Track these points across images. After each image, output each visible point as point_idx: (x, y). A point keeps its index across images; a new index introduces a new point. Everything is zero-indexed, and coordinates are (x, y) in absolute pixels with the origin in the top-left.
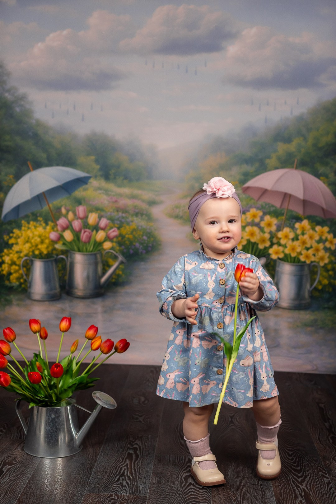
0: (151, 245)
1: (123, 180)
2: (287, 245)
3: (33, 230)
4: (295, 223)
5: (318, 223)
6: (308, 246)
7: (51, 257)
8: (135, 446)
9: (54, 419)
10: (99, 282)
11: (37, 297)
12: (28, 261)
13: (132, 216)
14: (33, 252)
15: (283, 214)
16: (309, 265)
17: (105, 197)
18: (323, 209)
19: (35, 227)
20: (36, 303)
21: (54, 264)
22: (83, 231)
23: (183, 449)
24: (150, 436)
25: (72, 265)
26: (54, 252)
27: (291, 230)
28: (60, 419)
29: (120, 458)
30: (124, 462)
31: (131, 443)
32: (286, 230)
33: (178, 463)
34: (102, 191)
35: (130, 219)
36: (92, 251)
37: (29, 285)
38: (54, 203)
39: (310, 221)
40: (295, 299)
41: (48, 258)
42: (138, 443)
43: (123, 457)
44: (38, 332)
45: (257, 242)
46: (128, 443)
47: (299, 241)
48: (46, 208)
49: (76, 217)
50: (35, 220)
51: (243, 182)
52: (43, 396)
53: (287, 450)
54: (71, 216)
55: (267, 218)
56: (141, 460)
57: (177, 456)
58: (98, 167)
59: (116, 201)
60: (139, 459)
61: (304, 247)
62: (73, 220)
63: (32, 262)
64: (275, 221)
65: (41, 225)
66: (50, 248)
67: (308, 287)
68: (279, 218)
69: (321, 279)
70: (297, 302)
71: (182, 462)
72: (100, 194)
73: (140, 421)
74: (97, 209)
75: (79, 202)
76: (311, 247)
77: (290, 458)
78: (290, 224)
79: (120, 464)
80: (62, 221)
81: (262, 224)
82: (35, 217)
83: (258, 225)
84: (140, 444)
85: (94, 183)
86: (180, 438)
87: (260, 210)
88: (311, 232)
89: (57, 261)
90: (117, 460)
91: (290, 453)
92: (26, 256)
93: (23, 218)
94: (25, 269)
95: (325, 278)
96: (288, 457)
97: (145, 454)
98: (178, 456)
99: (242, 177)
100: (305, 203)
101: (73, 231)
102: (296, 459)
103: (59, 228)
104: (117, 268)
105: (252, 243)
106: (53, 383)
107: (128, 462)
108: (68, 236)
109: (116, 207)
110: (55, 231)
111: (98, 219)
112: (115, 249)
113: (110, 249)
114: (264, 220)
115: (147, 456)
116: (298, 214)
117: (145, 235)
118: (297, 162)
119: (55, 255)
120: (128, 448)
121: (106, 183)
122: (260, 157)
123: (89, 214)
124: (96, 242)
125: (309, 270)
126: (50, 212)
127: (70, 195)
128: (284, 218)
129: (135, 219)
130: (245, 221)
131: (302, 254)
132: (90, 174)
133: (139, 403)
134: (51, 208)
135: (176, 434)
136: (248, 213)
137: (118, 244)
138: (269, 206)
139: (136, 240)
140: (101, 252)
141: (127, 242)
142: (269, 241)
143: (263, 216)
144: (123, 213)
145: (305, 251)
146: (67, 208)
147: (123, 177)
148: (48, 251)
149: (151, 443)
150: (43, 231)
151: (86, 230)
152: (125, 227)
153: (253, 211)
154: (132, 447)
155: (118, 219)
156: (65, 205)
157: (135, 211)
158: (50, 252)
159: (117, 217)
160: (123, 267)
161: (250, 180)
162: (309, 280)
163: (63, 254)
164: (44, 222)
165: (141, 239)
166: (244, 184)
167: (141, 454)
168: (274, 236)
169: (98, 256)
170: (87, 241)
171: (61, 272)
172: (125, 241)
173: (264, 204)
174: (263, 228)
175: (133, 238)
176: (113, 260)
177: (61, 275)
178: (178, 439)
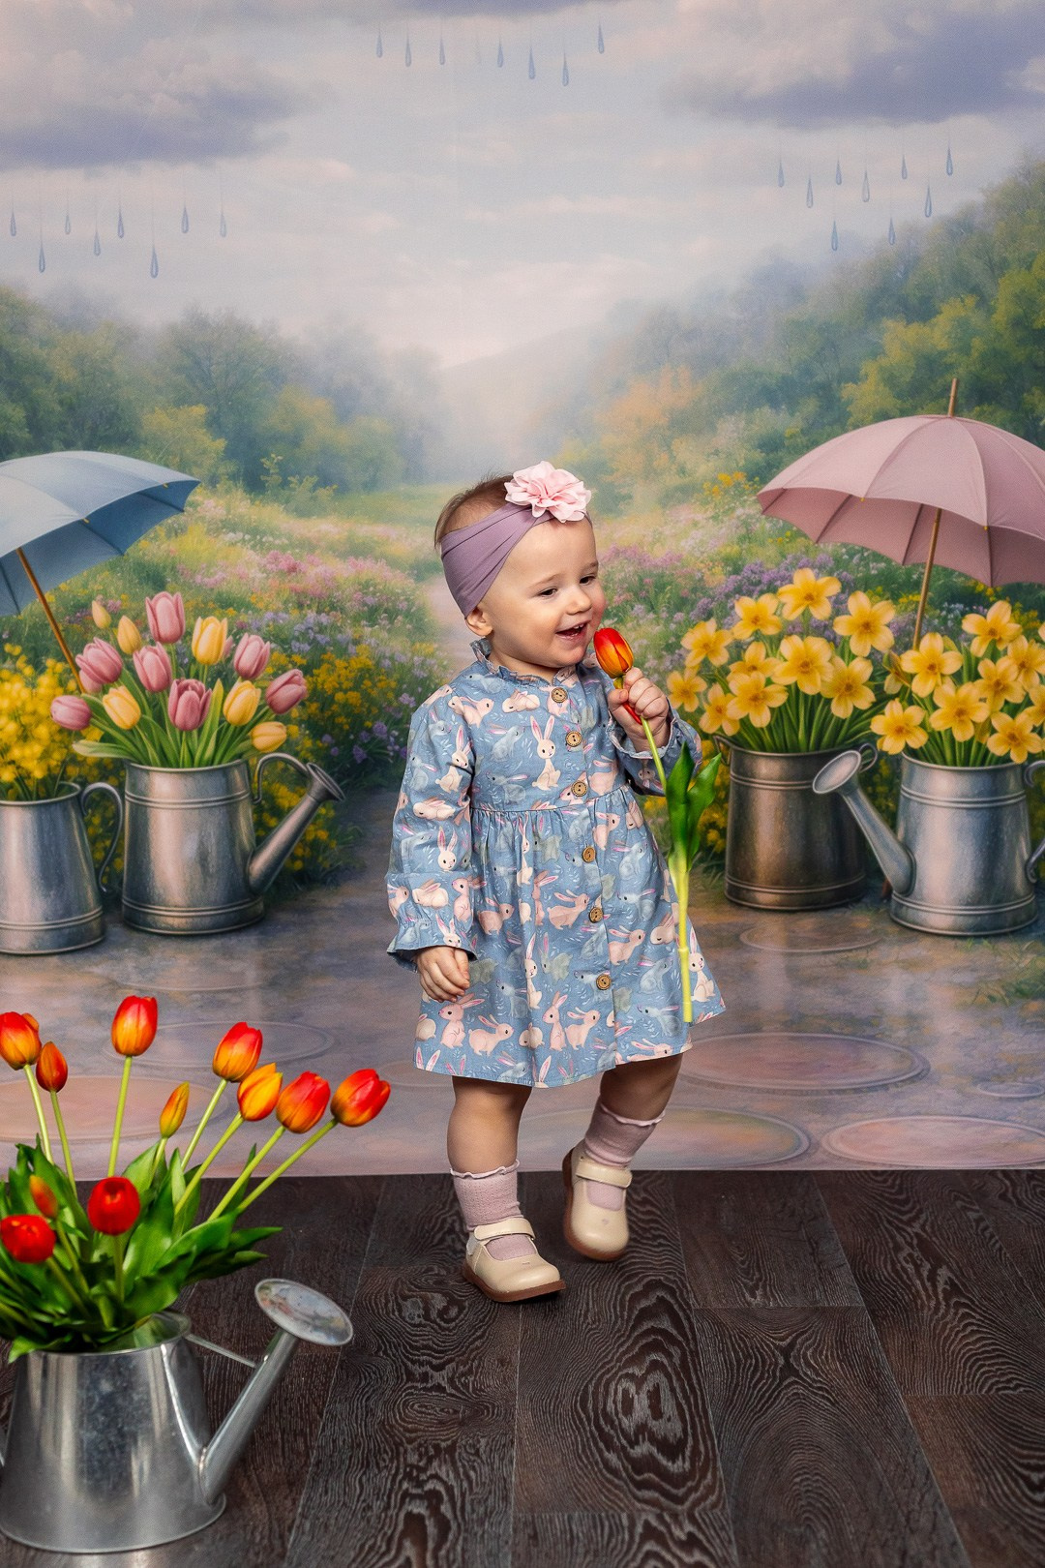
1: (315, 488)
2: (938, 700)
4: (963, 614)
6: (1016, 698)
7: (60, 790)
8: (429, 1486)
9: (109, 1399)
10: (246, 875)
11: (15, 942)
13: (356, 620)
15: (916, 586)
16: (1023, 767)
17: (249, 554)
20: (12, 963)
21: (73, 814)
22: (174, 688)
23: (617, 1487)
24: (483, 1441)
25: (141, 814)
26: (73, 771)
27: (951, 643)
28: (132, 1399)
29: (379, 1538)
30: (393, 1552)
31: (415, 1473)
32: (932, 643)
33: (608, 1543)
34: (240, 535)
35: (350, 632)
36: (211, 762)
38: (63, 586)
40: (975, 899)
41: (47, 796)
42: (444, 1476)
43: (389, 1532)
44: (31, 1063)
45: (826, 694)
46: (400, 1477)
47: (979, 682)
48: (31, 609)
49: (148, 635)
51: (761, 473)
52: (62, 1311)
54: (126, 631)
55: (859, 603)
56: (460, 1542)
57: (600, 1516)
58: (221, 444)
59: (293, 569)
60: (451, 1537)
61: (1001, 704)
62: (136, 648)
64: (886, 613)
65: (16, 671)
66: (57, 757)
67: (1022, 851)
68: (903, 600)
70: (983, 910)
71: (623, 1539)
72: (233, 544)
73: (439, 1388)
74: (225, 603)
75: (155, 579)
76: (1028, 703)
78: (945, 621)
79: (377, 1562)
80: (95, 655)
81: (841, 627)
83: (824, 630)
85: (207, 504)
86: (601, 1445)
87: (830, 574)
88: (1023, 643)
89: (83, 804)
90: (367, 1547)
91: (1036, 1477)
97: (475, 1516)
98: (603, 1514)
99: (759, 456)
100: (995, 538)
101: (138, 688)
103: (86, 680)
104: (309, 817)
105: (806, 696)
106: (101, 1256)
107: (410, 1550)
108: (121, 707)
109: (293, 590)
110: (72, 693)
111: (231, 637)
112: (299, 748)
113: (280, 750)
114: (847, 612)
115: (482, 1524)
116: (971, 583)
117: (406, 691)
118: (956, 393)
119: (75, 781)
120: (406, 1494)
121: (253, 501)
122: (820, 378)
123: (195, 620)
124: (225, 724)
125: (1024, 786)
126: (49, 621)
127: (122, 554)
128: (920, 598)
129: (368, 630)
130: (776, 618)
131: (993, 731)
132: (192, 475)
133: (427, 1316)
134: (53, 609)
135: (584, 1429)
136: (785, 588)
137: (307, 728)
138: (862, 559)
139: (375, 711)
140: (247, 762)
141: (342, 720)
142: (869, 687)
143: (843, 597)
144: (319, 612)
145: (1006, 717)
146: (110, 602)
147: (315, 479)
148: (49, 769)
149: (493, 1469)
150: (25, 693)
151: (185, 681)
152: (332, 664)
153: (804, 578)
154: (418, 1491)
155: (304, 634)
156: (106, 594)
157: (365, 604)
158: (57, 772)
159: (300, 627)
160: (332, 813)
161: (787, 465)
162: (1026, 826)
163: (103, 778)
164: (28, 662)
165: (395, 704)
166: (764, 481)
167: (456, 1517)
168: (888, 668)
169: (237, 776)
170: (190, 724)
171: (100, 845)
172: (333, 716)
173: (844, 550)
174: (846, 640)
175: (362, 705)
176: (294, 791)
177: (100, 855)
178: (593, 1448)
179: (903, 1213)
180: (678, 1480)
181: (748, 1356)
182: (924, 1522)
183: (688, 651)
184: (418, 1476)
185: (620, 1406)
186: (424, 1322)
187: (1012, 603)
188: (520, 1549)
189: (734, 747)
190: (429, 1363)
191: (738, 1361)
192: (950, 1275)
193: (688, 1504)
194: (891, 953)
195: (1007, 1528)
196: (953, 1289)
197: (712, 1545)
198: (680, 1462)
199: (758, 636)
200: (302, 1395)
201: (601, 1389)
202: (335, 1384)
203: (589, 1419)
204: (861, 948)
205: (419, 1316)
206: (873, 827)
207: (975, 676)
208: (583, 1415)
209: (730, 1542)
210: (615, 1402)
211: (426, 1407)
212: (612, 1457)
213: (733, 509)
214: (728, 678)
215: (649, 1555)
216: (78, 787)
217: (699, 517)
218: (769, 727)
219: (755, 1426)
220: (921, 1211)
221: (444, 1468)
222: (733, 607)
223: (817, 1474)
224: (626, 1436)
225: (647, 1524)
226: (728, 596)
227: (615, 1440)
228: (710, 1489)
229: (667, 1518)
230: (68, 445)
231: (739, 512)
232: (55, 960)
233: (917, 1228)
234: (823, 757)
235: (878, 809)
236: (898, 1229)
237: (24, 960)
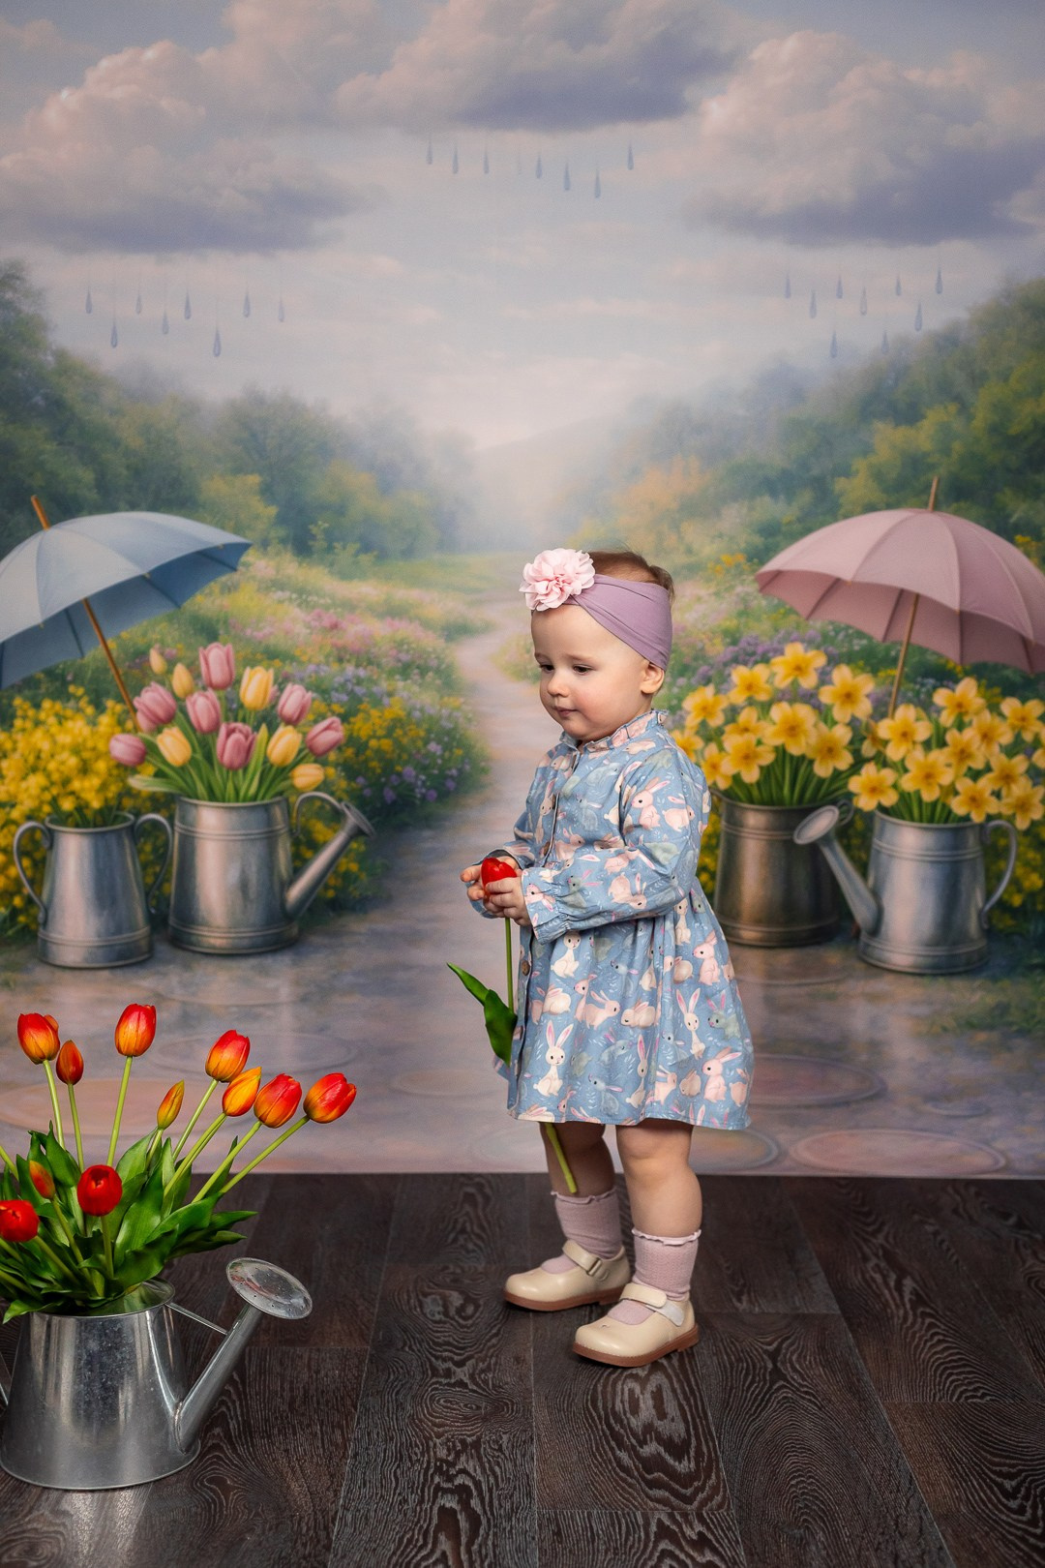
0: (454, 772)
1: (357, 554)
2: (909, 764)
3: (54, 729)
4: (935, 688)
5: (1010, 689)
6: (978, 764)
7: (116, 819)
8: (459, 1481)
10: (283, 901)
11: (70, 956)
12: (38, 835)
13: (391, 674)
14: (54, 802)
15: (894, 661)
16: (981, 826)
17: (295, 612)
18: (1025, 641)
19: (61, 719)
20: (68, 975)
21: (127, 842)
22: (223, 731)
23: (630, 1485)
24: (505, 1438)
25: (189, 844)
26: (128, 803)
27: (922, 714)
29: (417, 1531)
30: (429, 1546)
31: (445, 1467)
32: (906, 713)
33: (626, 1541)
34: (287, 594)
35: (385, 685)
36: (255, 798)
37: (41, 916)
38: (124, 634)
39: (984, 682)
40: (936, 941)
41: (105, 824)
42: (471, 1471)
43: (425, 1526)
44: (50, 1059)
45: (810, 755)
46: (431, 1471)
47: (946, 750)
48: (94, 654)
49: (200, 681)
50: (61, 694)
51: (760, 556)
53: (992, 1476)
54: (181, 678)
55: (842, 675)
56: (491, 1536)
57: (616, 1513)
58: (273, 511)
59: (335, 626)
60: (482, 1531)
61: (964, 769)
62: (190, 693)
63: (51, 836)
64: (866, 685)
65: (79, 710)
66: (113, 790)
67: (977, 900)
68: (882, 674)
69: (1020, 871)
70: (941, 951)
71: (640, 1537)
72: (281, 602)
73: (461, 1384)
74: (271, 655)
75: (209, 631)
76: (988, 769)
77: (1014, 1504)
78: (918, 693)
80: (151, 698)
81: (826, 696)
82: (58, 685)
83: (810, 698)
84: (475, 1470)
85: (258, 565)
86: (613, 1443)
87: (818, 648)
88: (987, 717)
89: (136, 833)
90: (405, 1540)
91: (1009, 1485)
92: (29, 818)
93: (19, 689)
94: (26, 862)
95: (1034, 869)
96: (1003, 1500)
97: (502, 1512)
98: (620, 1512)
99: (758, 540)
100: (965, 622)
101: (190, 729)
102: (1035, 1508)
103: (142, 720)
104: (343, 850)
105: (792, 757)
107: (445, 1544)
108: (173, 746)
109: (334, 645)
110: (129, 732)
111: (276, 687)
112: (334, 788)
113: (317, 789)
114: (830, 682)
115: (510, 1519)
116: (942, 661)
117: (433, 740)
118: (937, 489)
119: (130, 812)
120: (438, 1488)
121: (300, 564)
122: (816, 472)
123: (244, 670)
124: (268, 765)
125: (982, 843)
126: (110, 666)
127: (179, 607)
128: (896, 672)
129: (400, 684)
130: (767, 686)
131: (956, 793)
132: (245, 537)
133: (446, 1313)
134: (114, 654)
135: (596, 1427)
136: (777, 660)
137: (343, 770)
138: (847, 636)
139: (405, 756)
140: (287, 800)
141: (374, 764)
142: (850, 751)
143: (828, 669)
144: (357, 666)
145: (968, 782)
146: (167, 650)
147: (357, 546)
148: (106, 800)
149: (516, 1465)
150: (86, 731)
151: (233, 725)
152: (367, 713)
153: (794, 651)
154: (450, 1485)
155: (343, 685)
156: (162, 642)
157: (399, 661)
158: (113, 803)
159: (339, 679)
160: (363, 848)
161: (782, 549)
162: (981, 878)
163: (156, 810)
164: (90, 702)
165: (423, 751)
166: (762, 563)
167: (485, 1512)
168: (865, 734)
169: (278, 812)
170: (237, 762)
171: (150, 871)
172: (366, 761)
173: (831, 627)
174: (829, 708)
175: (393, 751)
176: (328, 826)
177: (150, 880)
178: (606, 1447)
179: (868, 1225)
180: (687, 1480)
181: (740, 1360)
182: (911, 1525)
183: (688, 713)
184: (448, 1470)
185: (627, 1405)
186: (443, 1318)
187: (978, 680)
188: (546, 1545)
189: (725, 799)
190: (451, 1359)
191: (731, 1364)
192: (915, 1285)
193: (696, 1503)
194: (857, 986)
195: (987, 1534)
196: (918, 1300)
197: (722, 1546)
198: (686, 1462)
199: (751, 702)
200: (337, 1388)
201: (609, 1389)
202: (367, 1378)
203: (600, 1418)
204: (832, 982)
205: (439, 1313)
206: (847, 875)
207: (942, 744)
208: (594, 1414)
209: (737, 1542)
210: (622, 1402)
211: (450, 1402)
212: (623, 1455)
213: (732, 587)
214: (724, 737)
215: (665, 1553)
216: (132, 817)
217: (703, 592)
218: (758, 783)
219: (751, 1429)
220: (883, 1224)
221: (471, 1463)
222: (729, 675)
223: (810, 1477)
224: (635, 1435)
225: (660, 1523)
226: (726, 665)
227: (625, 1438)
228: (715, 1490)
229: (678, 1517)
230: (133, 506)
231: (739, 589)
232: (106, 974)
233: (880, 1239)
234: (804, 811)
235: (852, 859)
236: (866, 1240)
237: (77, 973)
